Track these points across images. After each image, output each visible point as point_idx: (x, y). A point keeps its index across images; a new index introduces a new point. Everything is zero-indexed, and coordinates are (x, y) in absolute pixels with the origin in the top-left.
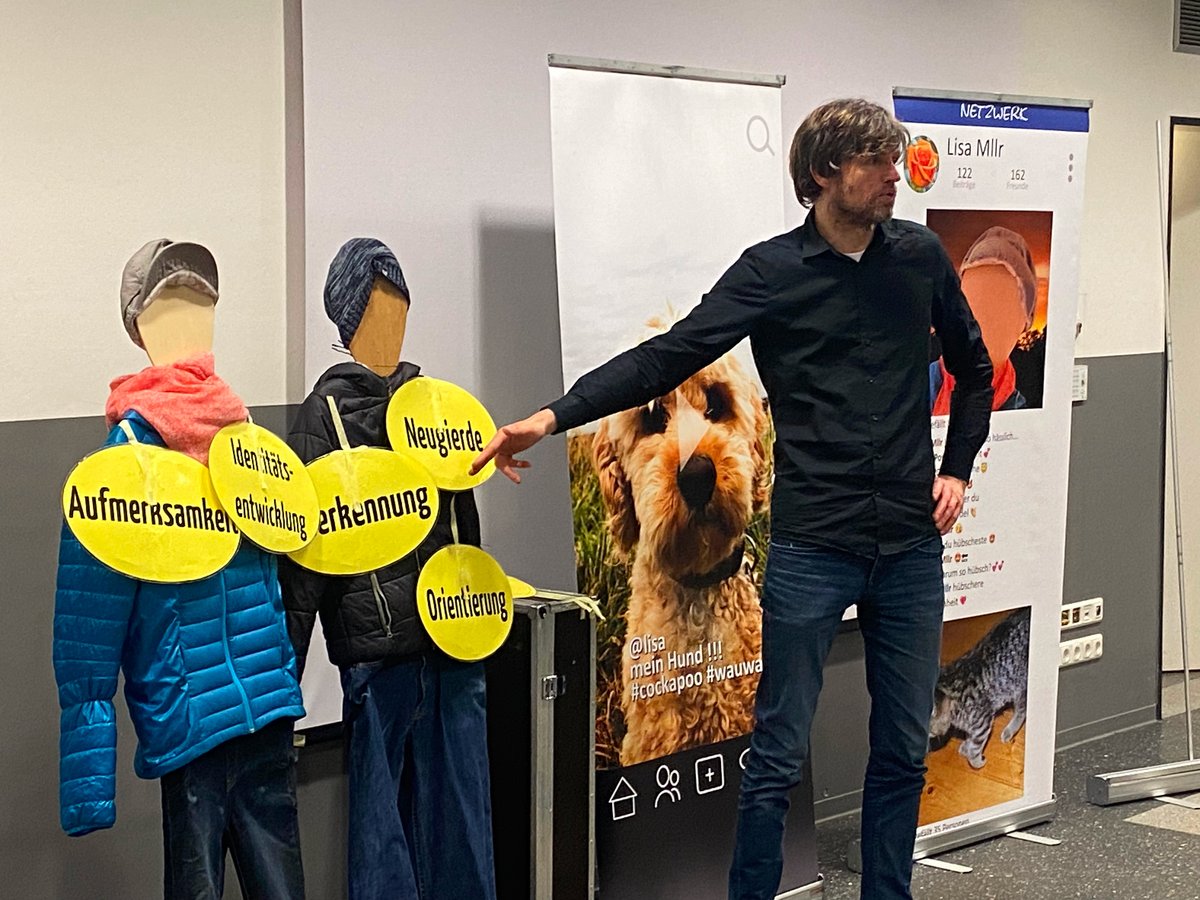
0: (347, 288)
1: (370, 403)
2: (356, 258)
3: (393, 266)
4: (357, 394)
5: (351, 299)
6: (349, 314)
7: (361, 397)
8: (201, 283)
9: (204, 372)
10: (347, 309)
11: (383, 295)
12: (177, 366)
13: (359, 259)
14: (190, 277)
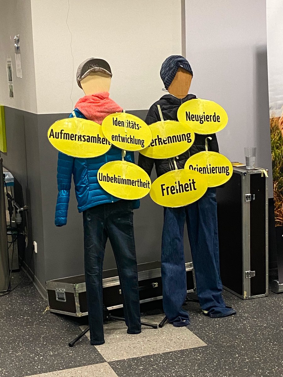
0: (167, 71)
1: (173, 107)
2: (171, 61)
3: (186, 64)
4: (169, 104)
5: (168, 75)
6: (167, 79)
7: (170, 105)
8: (104, 71)
9: (103, 97)
10: (167, 77)
11: (182, 73)
12: (93, 96)
13: (172, 62)
14: (99, 69)
